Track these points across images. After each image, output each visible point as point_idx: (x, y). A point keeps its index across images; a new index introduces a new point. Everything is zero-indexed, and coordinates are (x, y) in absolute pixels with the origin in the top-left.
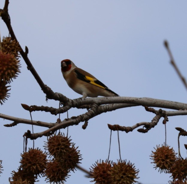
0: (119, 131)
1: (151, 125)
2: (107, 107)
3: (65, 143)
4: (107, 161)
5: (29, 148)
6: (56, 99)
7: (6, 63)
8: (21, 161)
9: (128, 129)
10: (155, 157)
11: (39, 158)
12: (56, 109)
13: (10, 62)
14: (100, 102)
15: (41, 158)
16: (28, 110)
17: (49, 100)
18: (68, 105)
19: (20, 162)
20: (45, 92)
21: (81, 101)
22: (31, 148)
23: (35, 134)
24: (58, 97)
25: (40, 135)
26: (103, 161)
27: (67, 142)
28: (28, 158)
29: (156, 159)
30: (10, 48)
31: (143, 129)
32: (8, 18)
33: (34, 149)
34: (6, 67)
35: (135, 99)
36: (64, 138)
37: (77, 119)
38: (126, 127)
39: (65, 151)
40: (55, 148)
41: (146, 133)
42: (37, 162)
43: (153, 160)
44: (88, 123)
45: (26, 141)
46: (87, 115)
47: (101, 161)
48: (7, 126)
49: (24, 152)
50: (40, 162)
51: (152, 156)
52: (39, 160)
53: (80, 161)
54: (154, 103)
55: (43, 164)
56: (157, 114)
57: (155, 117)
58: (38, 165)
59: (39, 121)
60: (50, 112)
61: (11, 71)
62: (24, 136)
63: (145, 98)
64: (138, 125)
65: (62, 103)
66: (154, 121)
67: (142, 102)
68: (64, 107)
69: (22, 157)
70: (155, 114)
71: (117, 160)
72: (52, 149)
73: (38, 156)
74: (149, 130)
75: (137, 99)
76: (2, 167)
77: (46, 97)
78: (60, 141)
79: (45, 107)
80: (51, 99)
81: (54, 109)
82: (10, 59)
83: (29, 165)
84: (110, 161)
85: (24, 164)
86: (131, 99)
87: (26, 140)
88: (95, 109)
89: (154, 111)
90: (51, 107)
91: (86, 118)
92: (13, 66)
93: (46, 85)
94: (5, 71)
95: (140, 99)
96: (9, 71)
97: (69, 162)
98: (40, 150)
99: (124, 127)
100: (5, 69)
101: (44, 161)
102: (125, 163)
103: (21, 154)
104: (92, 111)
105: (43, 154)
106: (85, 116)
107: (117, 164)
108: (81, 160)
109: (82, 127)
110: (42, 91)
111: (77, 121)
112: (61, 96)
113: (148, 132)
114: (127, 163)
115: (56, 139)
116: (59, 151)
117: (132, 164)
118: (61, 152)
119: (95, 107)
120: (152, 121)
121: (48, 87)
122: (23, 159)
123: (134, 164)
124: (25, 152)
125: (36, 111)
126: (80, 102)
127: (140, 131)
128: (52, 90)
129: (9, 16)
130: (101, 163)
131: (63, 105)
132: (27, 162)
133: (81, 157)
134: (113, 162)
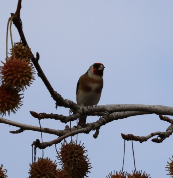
0: (133, 141)
1: (166, 135)
2: (119, 114)
3: (78, 151)
4: (121, 172)
5: (38, 158)
6: (66, 106)
7: (20, 70)
8: (29, 171)
9: (142, 139)
10: (171, 168)
11: (49, 168)
12: (66, 117)
13: (25, 68)
14: (112, 109)
15: (51, 168)
16: (37, 117)
17: (59, 107)
18: (78, 112)
19: (29, 173)
20: (54, 99)
21: (92, 108)
22: (41, 158)
23: (44, 143)
24: (68, 105)
25: (49, 144)
26: (117, 172)
27: (80, 149)
28: (37, 168)
29: (172, 170)
30: (21, 54)
31: (158, 139)
32: (20, 22)
33: (44, 158)
34: (21, 74)
35: (148, 107)
36: (77, 146)
37: (88, 128)
38: (140, 137)
39: (79, 159)
40: (68, 157)
41: (161, 143)
42: (46, 173)
43: (169, 172)
44: (99, 131)
45: (35, 151)
46: (98, 124)
47: (115, 173)
48: (13, 132)
49: (32, 161)
50: (50, 172)
51: (167, 168)
52: (48, 170)
53: (89, 170)
54: (169, 111)
55: (53, 174)
56: (172, 124)
57: (170, 126)
58: (47, 175)
59: (47, 128)
60: (60, 120)
61: (25, 79)
62: (32, 145)
63: (159, 105)
64: (153, 135)
65: (72, 110)
66: (169, 131)
67: (156, 110)
68: (74, 115)
69: (31, 167)
70: (170, 122)
71: (132, 171)
72: (66, 158)
73: (47, 165)
74: (163, 140)
75: (150, 107)
76: (7, 176)
77: (56, 104)
78: (73, 150)
79: (55, 115)
80: (61, 106)
81: (64, 116)
82: (24, 66)
83: (39, 175)
84: (124, 173)
85: (33, 174)
86: (144, 107)
87: (35, 149)
88: (106, 117)
89: (168, 120)
90: (61, 115)
91: (97, 126)
92: (28, 73)
93: (56, 92)
94: (19, 79)
95: (153, 106)
96: (24, 78)
97: (77, 171)
98: (49, 160)
99: (138, 136)
100: (19, 76)
101: (54, 171)
102: (141, 174)
103: (30, 163)
104: (104, 119)
105: (53, 164)
106: (97, 125)
107: (132, 175)
108: (90, 168)
109: (93, 136)
110: (52, 98)
111: (87, 129)
112: (71, 103)
113: (162, 142)
114: (142, 174)
115: (68, 147)
116: (73, 159)
117: (148, 175)
118: (75, 160)
119: (106, 115)
120: (167, 130)
121: (58, 94)
122: (32, 169)
123: (150, 175)
124: (34, 161)
125: (45, 119)
126: (91, 110)
127: (154, 141)
128: (62, 97)
129: (21, 20)
130: (115, 175)
131: (73, 113)
132: (36, 172)
133: (90, 166)
134: (128, 173)
